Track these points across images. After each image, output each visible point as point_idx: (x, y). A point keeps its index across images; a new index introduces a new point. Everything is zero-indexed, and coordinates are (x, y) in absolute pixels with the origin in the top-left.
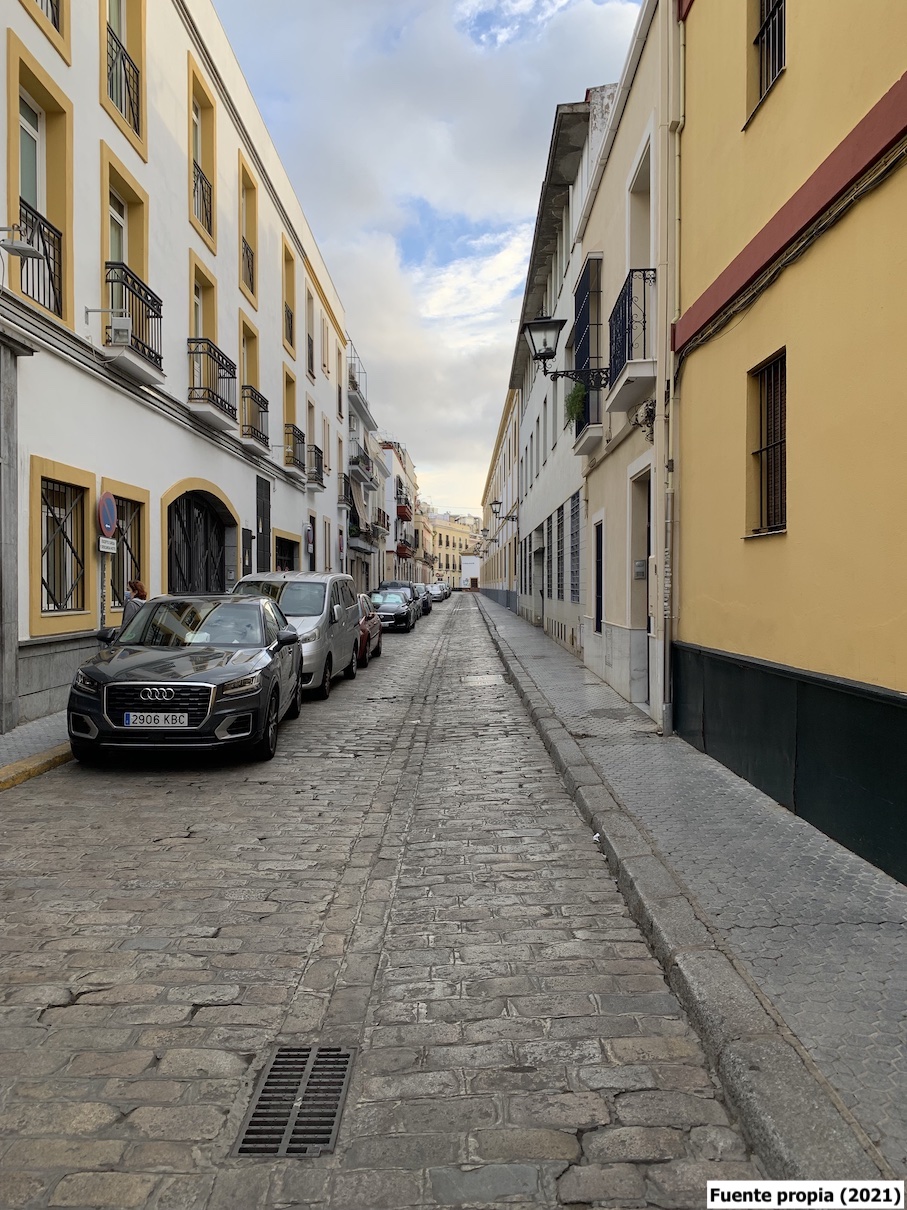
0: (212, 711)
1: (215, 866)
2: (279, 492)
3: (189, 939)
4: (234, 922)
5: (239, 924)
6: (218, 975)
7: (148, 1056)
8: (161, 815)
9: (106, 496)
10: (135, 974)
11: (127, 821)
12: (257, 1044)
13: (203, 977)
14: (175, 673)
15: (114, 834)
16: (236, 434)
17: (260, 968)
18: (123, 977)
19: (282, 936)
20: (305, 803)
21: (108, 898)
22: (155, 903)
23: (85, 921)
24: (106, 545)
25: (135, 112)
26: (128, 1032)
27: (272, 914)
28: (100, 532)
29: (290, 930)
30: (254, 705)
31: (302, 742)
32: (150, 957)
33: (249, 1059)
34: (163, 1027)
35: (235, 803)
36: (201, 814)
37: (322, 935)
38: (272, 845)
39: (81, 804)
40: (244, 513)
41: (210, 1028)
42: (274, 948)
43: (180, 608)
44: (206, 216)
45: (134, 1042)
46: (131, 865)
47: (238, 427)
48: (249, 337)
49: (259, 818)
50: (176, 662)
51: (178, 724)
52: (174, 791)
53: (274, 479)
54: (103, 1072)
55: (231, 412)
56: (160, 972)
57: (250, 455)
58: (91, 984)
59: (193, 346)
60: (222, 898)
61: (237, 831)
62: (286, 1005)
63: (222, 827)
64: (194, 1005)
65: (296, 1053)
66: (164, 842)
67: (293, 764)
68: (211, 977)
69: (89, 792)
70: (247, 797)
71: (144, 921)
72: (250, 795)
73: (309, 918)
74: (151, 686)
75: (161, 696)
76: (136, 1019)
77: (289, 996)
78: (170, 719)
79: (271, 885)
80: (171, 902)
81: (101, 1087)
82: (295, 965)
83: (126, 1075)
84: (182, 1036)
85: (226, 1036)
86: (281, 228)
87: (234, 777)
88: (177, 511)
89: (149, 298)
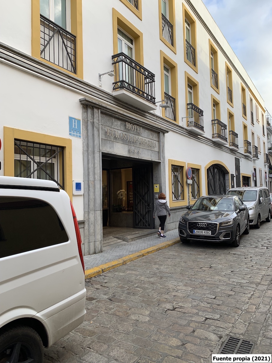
0: (218, 231)
1: (217, 278)
2: (243, 162)
3: (207, 298)
4: (221, 296)
5: (222, 296)
6: (214, 311)
7: (192, 329)
8: (203, 261)
9: (189, 168)
10: (191, 306)
11: (193, 261)
12: (223, 334)
13: (209, 310)
14: (209, 219)
15: (189, 265)
16: (228, 146)
17: (227, 311)
18: (188, 305)
19: (235, 302)
20: (247, 262)
21: (186, 283)
22: (198, 286)
23: (179, 288)
24: (189, 182)
25: (194, 61)
26: (187, 321)
27: (233, 295)
28: (188, 178)
29: (238, 301)
30: (232, 230)
31: (249, 242)
32: (195, 301)
33: (221, 337)
34: (197, 322)
35: (225, 259)
36: (215, 262)
37: (248, 305)
38: (235, 274)
39: (182, 255)
40: (231, 170)
41: (210, 326)
42: (232, 306)
43: (210, 199)
44: (216, 84)
45: (188, 325)
46: (193, 274)
47: (228, 144)
48: (231, 116)
49: (232, 265)
50: (210, 216)
51: (208, 234)
52: (207, 254)
53: (241, 158)
54: (180, 331)
55: (226, 139)
56: (198, 306)
57: (232, 151)
58: (179, 306)
59: (213, 122)
60: (218, 288)
61: (225, 268)
62: (234, 324)
63: (220, 266)
64: (206, 318)
65: (235, 340)
66: (203, 268)
67: (245, 249)
68: (212, 311)
69: (184, 252)
70: (229, 258)
71: (195, 291)
72: (230, 258)
73: (244, 298)
74: (200, 222)
75: (203, 226)
76: (189, 318)
77: (235, 322)
78: (206, 232)
79: (234, 286)
80: (203, 286)
81: (178, 335)
82: (238, 312)
83: (185, 333)
84: (202, 326)
85: (214, 329)
86: (240, 81)
87: (226, 251)
88: (210, 170)
89: (200, 111)
